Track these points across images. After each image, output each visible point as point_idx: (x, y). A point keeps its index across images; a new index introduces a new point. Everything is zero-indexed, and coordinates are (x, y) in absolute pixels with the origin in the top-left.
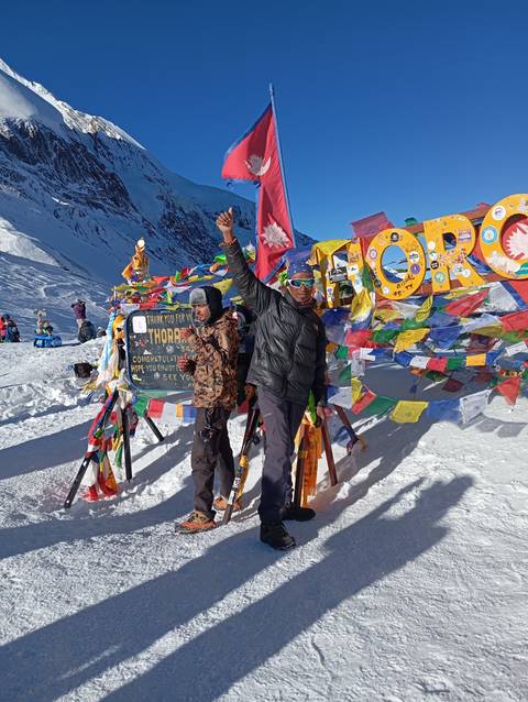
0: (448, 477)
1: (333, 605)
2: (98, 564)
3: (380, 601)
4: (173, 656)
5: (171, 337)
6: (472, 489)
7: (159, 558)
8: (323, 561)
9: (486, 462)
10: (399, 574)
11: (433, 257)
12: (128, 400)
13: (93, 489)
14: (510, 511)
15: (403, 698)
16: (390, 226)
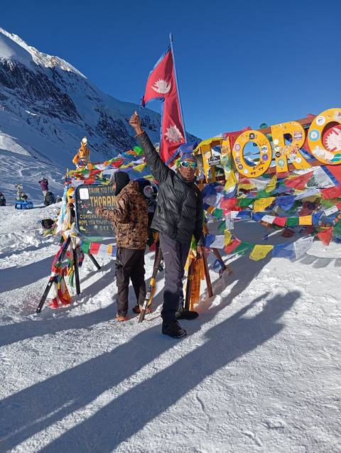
0: (285, 292)
1: (210, 373)
2: (59, 348)
3: (240, 371)
4: (108, 406)
5: (105, 202)
6: (300, 299)
7: (98, 344)
8: (204, 345)
9: (309, 283)
10: (252, 353)
11: (277, 150)
12: (77, 243)
13: (55, 300)
14: (323, 313)
15: (254, 432)
16: (249, 129)
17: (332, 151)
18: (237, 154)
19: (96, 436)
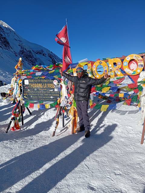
0: (111, 124)
1: (88, 155)
2: (21, 147)
3: (100, 154)
5: (36, 86)
6: (117, 127)
7: (38, 145)
8: (83, 145)
9: (120, 121)
10: (103, 147)
11: (111, 69)
12: (23, 103)
13: (13, 128)
14: (127, 132)
15: (110, 176)
16: (99, 60)
17: (132, 70)
18: (94, 69)
19: (47, 180)
